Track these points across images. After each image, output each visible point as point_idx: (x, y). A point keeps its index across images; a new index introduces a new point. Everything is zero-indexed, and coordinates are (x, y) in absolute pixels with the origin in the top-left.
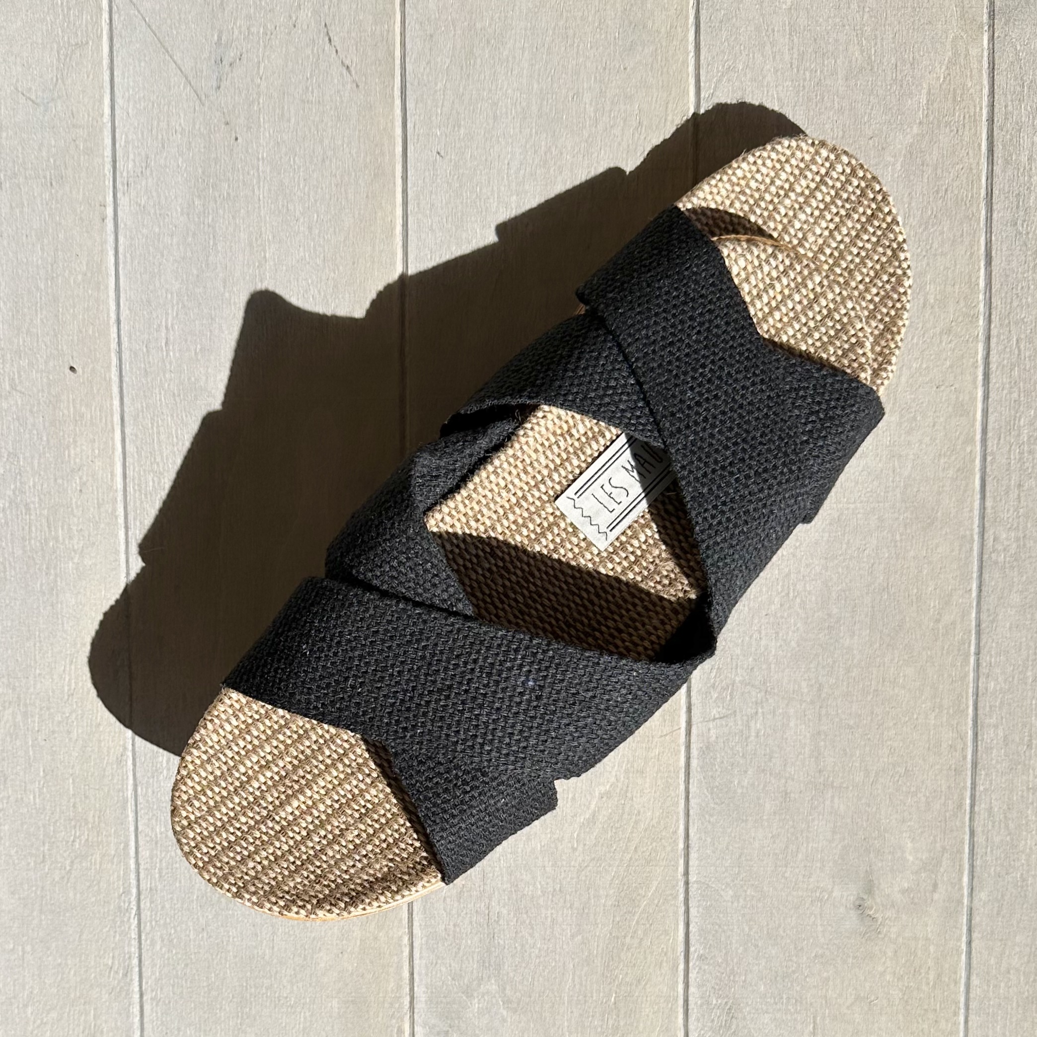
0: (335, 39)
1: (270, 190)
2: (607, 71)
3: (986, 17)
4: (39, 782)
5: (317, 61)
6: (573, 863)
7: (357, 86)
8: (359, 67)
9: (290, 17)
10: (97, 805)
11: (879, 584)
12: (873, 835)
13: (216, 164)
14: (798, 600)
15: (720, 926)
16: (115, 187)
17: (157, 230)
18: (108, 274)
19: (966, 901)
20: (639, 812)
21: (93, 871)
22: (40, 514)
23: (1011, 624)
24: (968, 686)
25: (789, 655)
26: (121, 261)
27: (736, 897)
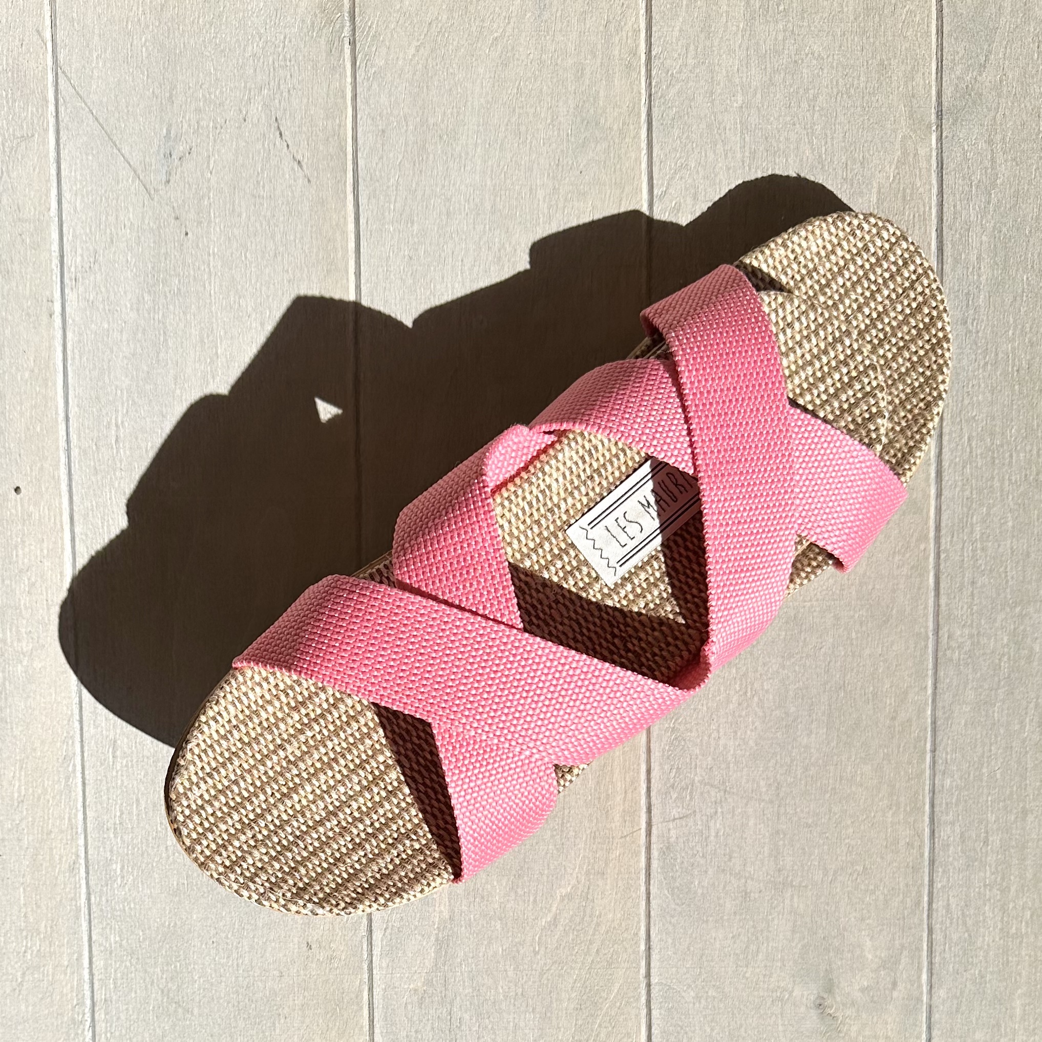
0: (286, 134)
1: (221, 286)
2: (560, 169)
3: (933, 117)
5: (268, 155)
6: (534, 967)
7: (309, 181)
8: (310, 162)
9: (240, 111)
10: (50, 915)
11: (835, 683)
12: (833, 933)
13: (166, 259)
14: (756, 699)
15: (682, 1028)
16: (62, 282)
17: (106, 326)
19: (925, 998)
20: (600, 915)
21: (45, 982)
23: (966, 721)
24: (924, 783)
25: (748, 754)
26: (69, 358)
27: (698, 998)
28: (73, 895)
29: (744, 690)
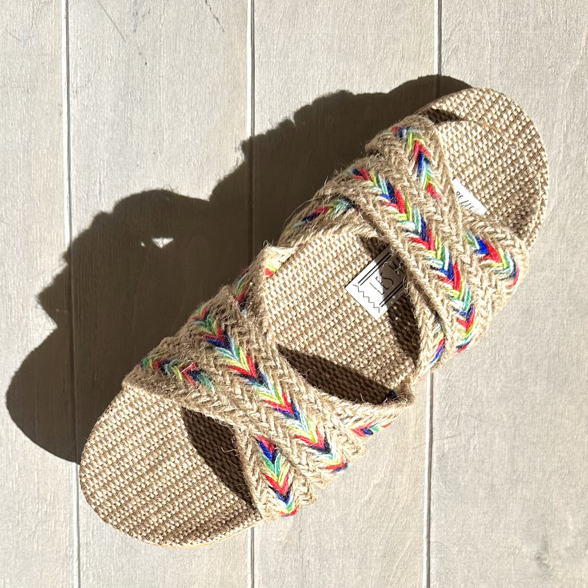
1: (167, 96)
2: (382, 23)
4: (16, 474)
5: (198, 14)
6: (356, 529)
7: (223, 31)
8: (224, 19)
10: (53, 489)
11: (553, 352)
12: (548, 513)
13: (133, 79)
14: (501, 362)
15: (449, 571)
16: (68, 93)
17: (94, 121)
18: (63, 149)
20: (399, 497)
21: (50, 531)
22: (18, 301)
25: (495, 397)
27: (460, 552)
28: (67, 477)
29: (494, 356)
